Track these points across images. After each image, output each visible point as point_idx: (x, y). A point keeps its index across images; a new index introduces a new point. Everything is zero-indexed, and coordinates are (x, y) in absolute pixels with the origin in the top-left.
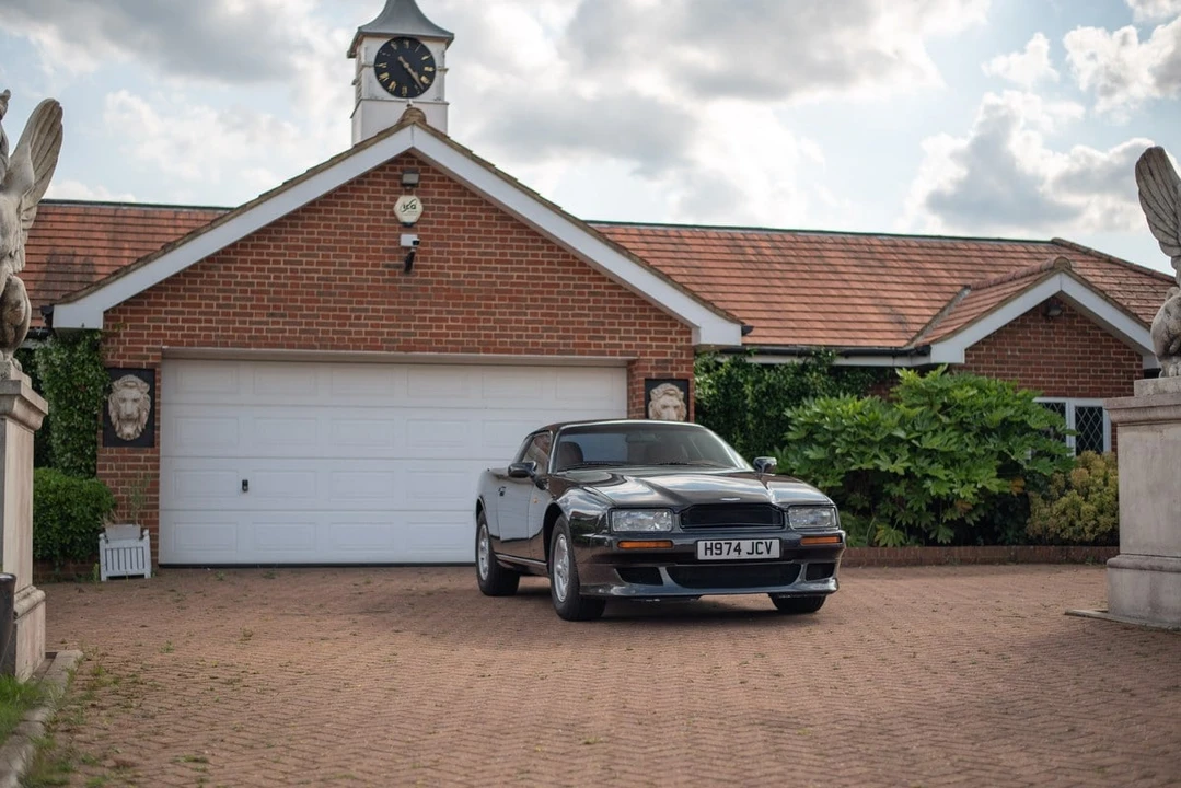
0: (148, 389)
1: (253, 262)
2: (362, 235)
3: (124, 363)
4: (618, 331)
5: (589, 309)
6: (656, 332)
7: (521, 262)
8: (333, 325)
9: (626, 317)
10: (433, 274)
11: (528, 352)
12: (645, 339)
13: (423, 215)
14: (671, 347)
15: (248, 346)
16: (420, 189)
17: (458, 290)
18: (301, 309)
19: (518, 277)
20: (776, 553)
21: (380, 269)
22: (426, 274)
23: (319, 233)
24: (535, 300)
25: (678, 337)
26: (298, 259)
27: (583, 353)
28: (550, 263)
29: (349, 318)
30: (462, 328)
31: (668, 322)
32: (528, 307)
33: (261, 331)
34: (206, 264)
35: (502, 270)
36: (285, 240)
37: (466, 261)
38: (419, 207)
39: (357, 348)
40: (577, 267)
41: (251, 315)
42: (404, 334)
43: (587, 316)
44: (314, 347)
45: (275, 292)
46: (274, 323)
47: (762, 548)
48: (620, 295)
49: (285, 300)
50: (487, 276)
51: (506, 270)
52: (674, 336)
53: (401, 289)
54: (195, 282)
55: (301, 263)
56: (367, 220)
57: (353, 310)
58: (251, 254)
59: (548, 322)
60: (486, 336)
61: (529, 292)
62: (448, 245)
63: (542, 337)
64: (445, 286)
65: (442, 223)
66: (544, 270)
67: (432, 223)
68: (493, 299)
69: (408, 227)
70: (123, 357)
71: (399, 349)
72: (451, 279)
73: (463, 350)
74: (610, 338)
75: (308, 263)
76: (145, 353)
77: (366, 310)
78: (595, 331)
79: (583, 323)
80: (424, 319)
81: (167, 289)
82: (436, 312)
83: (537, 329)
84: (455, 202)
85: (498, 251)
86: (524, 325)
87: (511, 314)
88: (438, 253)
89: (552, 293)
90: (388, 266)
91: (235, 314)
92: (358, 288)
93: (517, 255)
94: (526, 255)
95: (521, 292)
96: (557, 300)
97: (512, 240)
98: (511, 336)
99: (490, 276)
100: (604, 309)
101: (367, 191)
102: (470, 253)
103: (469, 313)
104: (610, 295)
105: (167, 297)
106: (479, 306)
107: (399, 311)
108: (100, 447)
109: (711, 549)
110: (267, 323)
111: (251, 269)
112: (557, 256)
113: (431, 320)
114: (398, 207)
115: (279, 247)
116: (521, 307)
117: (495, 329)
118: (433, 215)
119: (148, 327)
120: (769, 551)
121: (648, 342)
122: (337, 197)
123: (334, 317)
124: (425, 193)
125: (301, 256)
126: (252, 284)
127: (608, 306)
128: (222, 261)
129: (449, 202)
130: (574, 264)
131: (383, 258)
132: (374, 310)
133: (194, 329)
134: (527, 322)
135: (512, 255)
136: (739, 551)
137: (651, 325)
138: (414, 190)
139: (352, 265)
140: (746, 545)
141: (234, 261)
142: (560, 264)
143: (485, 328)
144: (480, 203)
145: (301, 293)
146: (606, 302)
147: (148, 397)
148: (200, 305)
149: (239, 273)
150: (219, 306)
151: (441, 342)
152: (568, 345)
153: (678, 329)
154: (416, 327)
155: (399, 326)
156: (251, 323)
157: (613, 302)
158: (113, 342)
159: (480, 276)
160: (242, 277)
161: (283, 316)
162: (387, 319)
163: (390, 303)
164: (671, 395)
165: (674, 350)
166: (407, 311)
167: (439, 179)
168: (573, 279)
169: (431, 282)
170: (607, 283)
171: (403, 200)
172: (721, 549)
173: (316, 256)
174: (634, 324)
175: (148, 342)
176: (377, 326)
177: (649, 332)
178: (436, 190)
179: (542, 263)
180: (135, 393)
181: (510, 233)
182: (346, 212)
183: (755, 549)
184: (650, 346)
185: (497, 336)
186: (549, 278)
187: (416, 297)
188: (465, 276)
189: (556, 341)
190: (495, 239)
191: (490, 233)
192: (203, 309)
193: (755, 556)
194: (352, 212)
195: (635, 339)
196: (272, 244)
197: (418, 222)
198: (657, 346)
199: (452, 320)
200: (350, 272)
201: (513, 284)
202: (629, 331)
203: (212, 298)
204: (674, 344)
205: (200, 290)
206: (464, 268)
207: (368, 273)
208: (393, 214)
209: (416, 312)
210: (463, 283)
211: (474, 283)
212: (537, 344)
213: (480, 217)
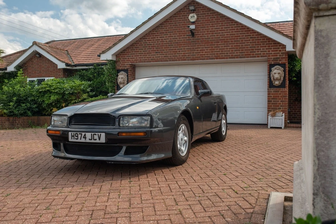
0: (127, 75)
1: (151, 38)
2: (180, 27)
3: (121, 68)
4: (260, 49)
5: (250, 43)
6: (273, 49)
7: (228, 30)
8: (173, 54)
9: (263, 44)
10: (201, 37)
11: (230, 58)
12: (270, 51)
13: (197, 19)
14: (279, 53)
15: (151, 62)
16: (197, 11)
17: (208, 41)
18: (164, 50)
19: (227, 35)
20: (103, 140)
21: (186, 37)
22: (199, 37)
23: (169, 28)
24: (232, 41)
25: (282, 50)
26: (163, 36)
27: (248, 57)
28: (237, 29)
29: (177, 52)
30: (210, 52)
31: (278, 45)
32: (230, 44)
33: (154, 57)
34: (140, 40)
35: (222, 33)
36: (160, 31)
37: (210, 31)
38: (196, 16)
39: (179, 60)
40: (246, 30)
41: (151, 53)
42: (193, 55)
43: (250, 45)
44: (168, 61)
45: (157, 46)
46: (157, 55)
47: (96, 137)
48: (261, 37)
49: (160, 48)
50: (217, 35)
51: (223, 33)
52: (280, 49)
53: (191, 42)
54: (137, 45)
55: (164, 37)
56: (182, 23)
57: (178, 49)
58: (151, 36)
59: (236, 48)
60: (217, 54)
61: (230, 39)
62: (205, 27)
63: (234, 53)
64: (204, 40)
65: (203, 21)
66: (235, 32)
67: (200, 21)
68: (219, 42)
69: (193, 23)
70: (121, 67)
71: (191, 60)
72: (206, 37)
73: (210, 59)
74: (257, 52)
75: (166, 37)
76: (126, 65)
77: (182, 49)
78: (252, 50)
79: (248, 48)
80: (198, 50)
81: (130, 48)
82: (202, 48)
83: (233, 51)
84: (207, 14)
85: (220, 27)
86: (229, 50)
87: (224, 47)
88: (202, 30)
89: (238, 39)
90: (188, 35)
91: (147, 53)
92: (179, 43)
93: (226, 28)
94: (229, 27)
95: (228, 39)
96: (239, 41)
97: (225, 23)
98: (225, 54)
99: (218, 35)
100: (255, 42)
101: (182, 14)
102: (212, 29)
103: (211, 47)
104: (257, 37)
105: (131, 50)
106: (215, 45)
107: (191, 49)
108: (116, 90)
109: (74, 136)
110: (155, 55)
111: (151, 40)
112: (240, 27)
113: (200, 50)
114: (190, 17)
115: (158, 33)
116: (228, 44)
117: (219, 51)
118: (201, 19)
119: (126, 59)
120: (99, 139)
121: (271, 52)
122: (173, 17)
123: (173, 52)
124: (198, 12)
125: (164, 35)
126: (151, 44)
127: (257, 41)
128: (143, 39)
129: (205, 14)
130: (245, 29)
131: (186, 33)
132: (184, 49)
133: (137, 58)
134: (230, 49)
135: (225, 28)
136: (85, 138)
137: (272, 46)
138: (195, 12)
139: (178, 36)
140: (89, 135)
141: (147, 38)
142: (240, 29)
143: (216, 52)
144: (215, 13)
145: (164, 46)
146: (256, 40)
147: (127, 77)
148: (138, 52)
149: (148, 42)
150: (143, 51)
151: (203, 57)
152: (243, 55)
153: (282, 47)
154: (196, 53)
155: (191, 53)
156: (151, 55)
157: (258, 40)
158: (118, 63)
159: (215, 36)
160: (149, 43)
161: (159, 53)
162: (188, 51)
163: (188, 46)
164: (278, 69)
165: (280, 54)
166: (193, 48)
167: (202, 7)
168: (245, 33)
169: (200, 39)
170: (256, 34)
171: (191, 15)
172: (78, 136)
173: (168, 35)
174: (266, 46)
175: (126, 63)
176: (185, 53)
177: (271, 49)
178: (201, 11)
179: (235, 29)
180: (122, 76)
181: (224, 21)
182: (176, 21)
183: (92, 137)
184: (272, 53)
185: (220, 54)
186: (237, 34)
187: (196, 44)
188: (210, 36)
189: (239, 54)
190: (220, 24)
191: (218, 22)
192: (139, 52)
193: (93, 141)
194: (178, 21)
195: (266, 51)
196: (156, 32)
197: (196, 21)
198: (274, 53)
199: (207, 50)
200: (177, 38)
201: (225, 37)
202: (264, 49)
203: (141, 49)
204: (280, 52)
205: (139, 47)
206: (210, 34)
207: (182, 38)
208: (189, 20)
209: (196, 48)
210: (210, 38)
211: (213, 38)
212: (233, 55)
213: (215, 17)
